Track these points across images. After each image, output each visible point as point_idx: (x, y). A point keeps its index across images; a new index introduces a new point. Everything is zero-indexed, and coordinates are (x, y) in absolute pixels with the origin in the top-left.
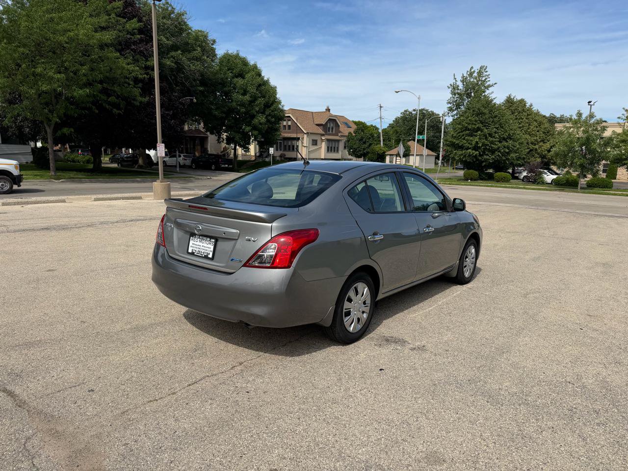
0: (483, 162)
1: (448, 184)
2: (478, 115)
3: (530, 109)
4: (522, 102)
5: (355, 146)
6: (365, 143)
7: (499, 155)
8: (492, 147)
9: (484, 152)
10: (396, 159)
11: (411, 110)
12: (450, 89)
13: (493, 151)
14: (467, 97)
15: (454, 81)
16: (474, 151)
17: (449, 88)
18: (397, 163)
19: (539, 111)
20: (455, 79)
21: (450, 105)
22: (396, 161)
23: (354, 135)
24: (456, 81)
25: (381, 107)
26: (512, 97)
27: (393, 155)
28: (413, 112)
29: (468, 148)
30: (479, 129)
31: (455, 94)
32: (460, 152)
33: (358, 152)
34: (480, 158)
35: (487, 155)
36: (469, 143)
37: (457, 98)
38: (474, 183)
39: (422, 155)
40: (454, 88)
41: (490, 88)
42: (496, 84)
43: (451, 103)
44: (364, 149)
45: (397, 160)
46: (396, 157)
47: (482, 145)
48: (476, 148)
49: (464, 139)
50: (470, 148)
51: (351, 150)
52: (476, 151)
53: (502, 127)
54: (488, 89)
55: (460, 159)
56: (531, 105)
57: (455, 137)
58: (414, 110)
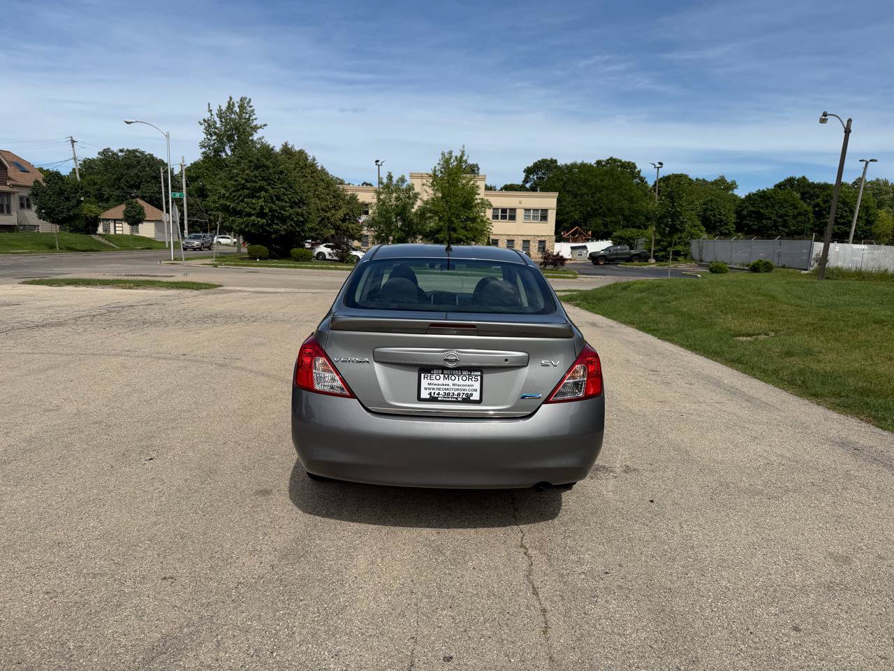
0: (273, 233)
1: (234, 265)
2: (257, 168)
3: (313, 165)
4: (301, 153)
5: (50, 204)
6: (68, 199)
7: (291, 225)
8: (282, 215)
9: (272, 220)
10: (115, 227)
11: (115, 149)
12: (203, 127)
13: (283, 220)
14: (228, 140)
15: (209, 115)
16: (259, 219)
17: (201, 124)
18: (117, 232)
19: (325, 167)
20: (210, 111)
21: (204, 150)
22: (115, 230)
23: (44, 184)
24: (212, 115)
25: (73, 142)
26: (290, 147)
27: (109, 220)
28: (120, 154)
29: (249, 215)
30: (262, 189)
31: (211, 135)
32: (239, 220)
33: (58, 214)
34: (268, 228)
35: (277, 224)
36: (250, 208)
37: (214, 140)
38: (264, 263)
39: (161, 221)
40: (209, 125)
41: (259, 131)
42: (265, 125)
43: (205, 147)
44: (69, 210)
45: (117, 229)
46: (115, 223)
47: (270, 211)
48: (261, 214)
49: (242, 201)
50: (253, 215)
51: (43, 211)
52: (262, 218)
53: (291, 187)
54: (256, 132)
55: (241, 229)
56: (314, 159)
57: (227, 197)
58: (121, 151)
